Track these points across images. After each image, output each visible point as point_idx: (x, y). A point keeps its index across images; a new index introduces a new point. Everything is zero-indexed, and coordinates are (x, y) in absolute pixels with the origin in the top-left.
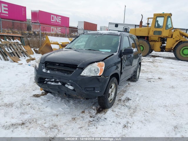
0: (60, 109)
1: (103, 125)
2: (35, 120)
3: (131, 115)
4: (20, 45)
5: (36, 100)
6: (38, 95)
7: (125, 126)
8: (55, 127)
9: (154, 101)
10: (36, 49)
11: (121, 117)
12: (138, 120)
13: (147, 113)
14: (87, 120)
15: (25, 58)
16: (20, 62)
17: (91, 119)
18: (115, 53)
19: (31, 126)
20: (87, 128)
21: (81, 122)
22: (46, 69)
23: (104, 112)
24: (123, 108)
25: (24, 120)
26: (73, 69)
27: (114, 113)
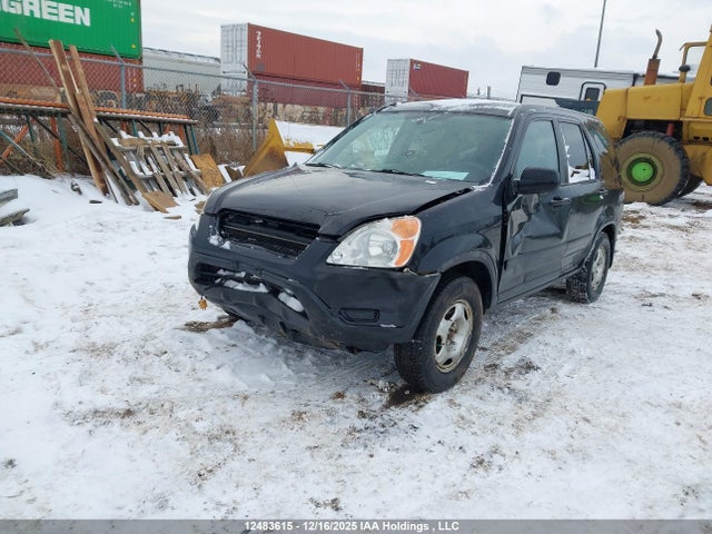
0: (264, 378)
1: (397, 447)
2: (167, 406)
3: (518, 427)
4: (180, 150)
5: (190, 340)
6: (202, 324)
7: (481, 462)
8: (228, 436)
9: (633, 383)
10: (235, 169)
11: (475, 429)
12: (538, 447)
13: (587, 424)
14: (346, 425)
15: (193, 197)
16: (172, 211)
17: (360, 423)
18: (481, 183)
19: (153, 423)
20: (337, 453)
21: (322, 428)
22: (221, 235)
23: (416, 403)
24: (496, 398)
25: (133, 403)
26: (303, 239)
27: (453, 413)
